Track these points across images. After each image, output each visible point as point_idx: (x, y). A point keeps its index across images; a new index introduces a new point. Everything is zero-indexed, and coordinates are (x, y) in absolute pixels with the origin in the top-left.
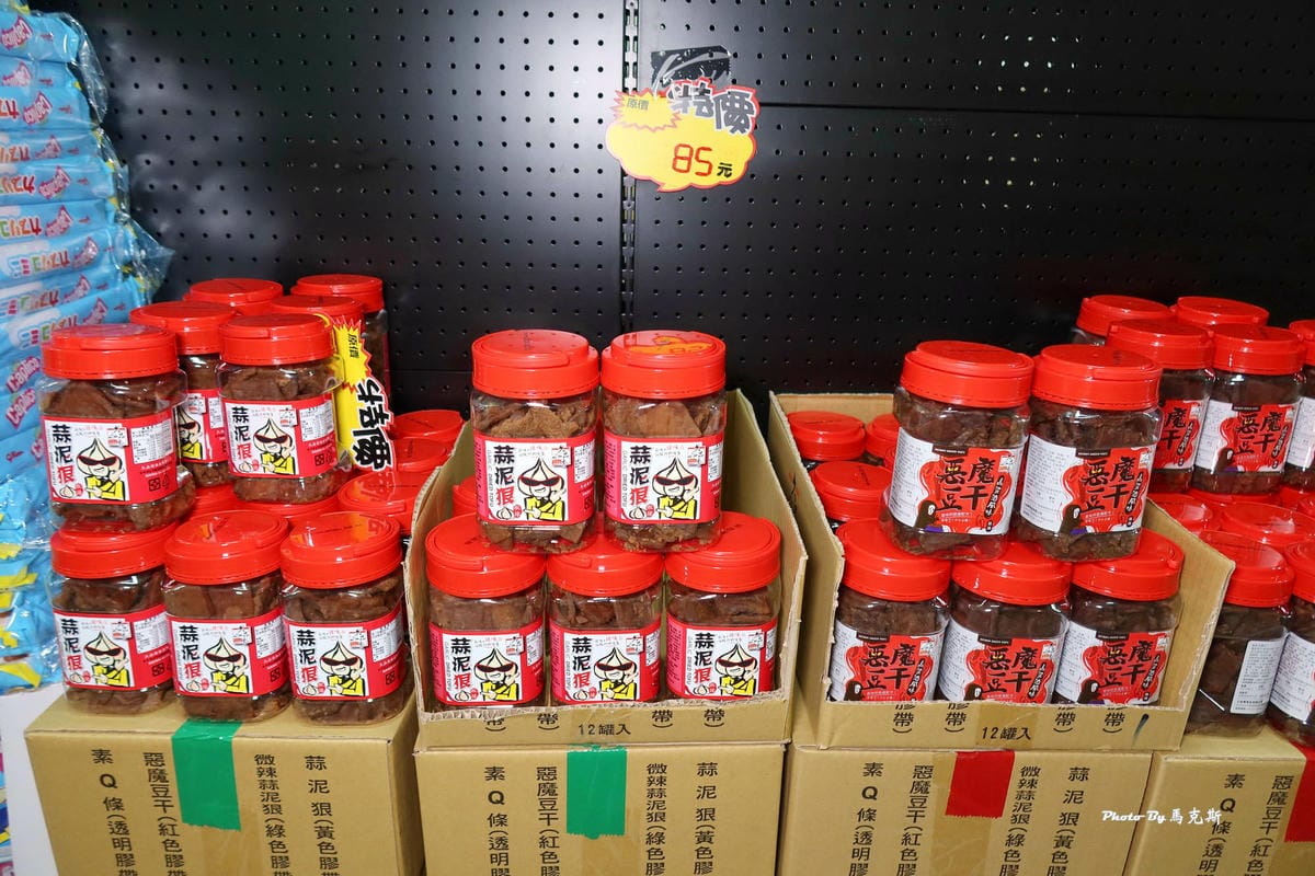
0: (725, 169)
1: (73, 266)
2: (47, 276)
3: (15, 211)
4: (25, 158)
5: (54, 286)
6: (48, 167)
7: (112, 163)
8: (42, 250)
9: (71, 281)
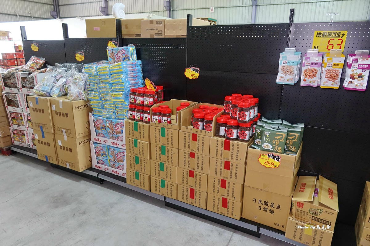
0: (196, 77)
1: (136, 83)
2: (134, 84)
3: (132, 78)
4: (134, 74)
5: (135, 85)
6: (136, 74)
7: (142, 74)
8: (134, 82)
9: (136, 85)
